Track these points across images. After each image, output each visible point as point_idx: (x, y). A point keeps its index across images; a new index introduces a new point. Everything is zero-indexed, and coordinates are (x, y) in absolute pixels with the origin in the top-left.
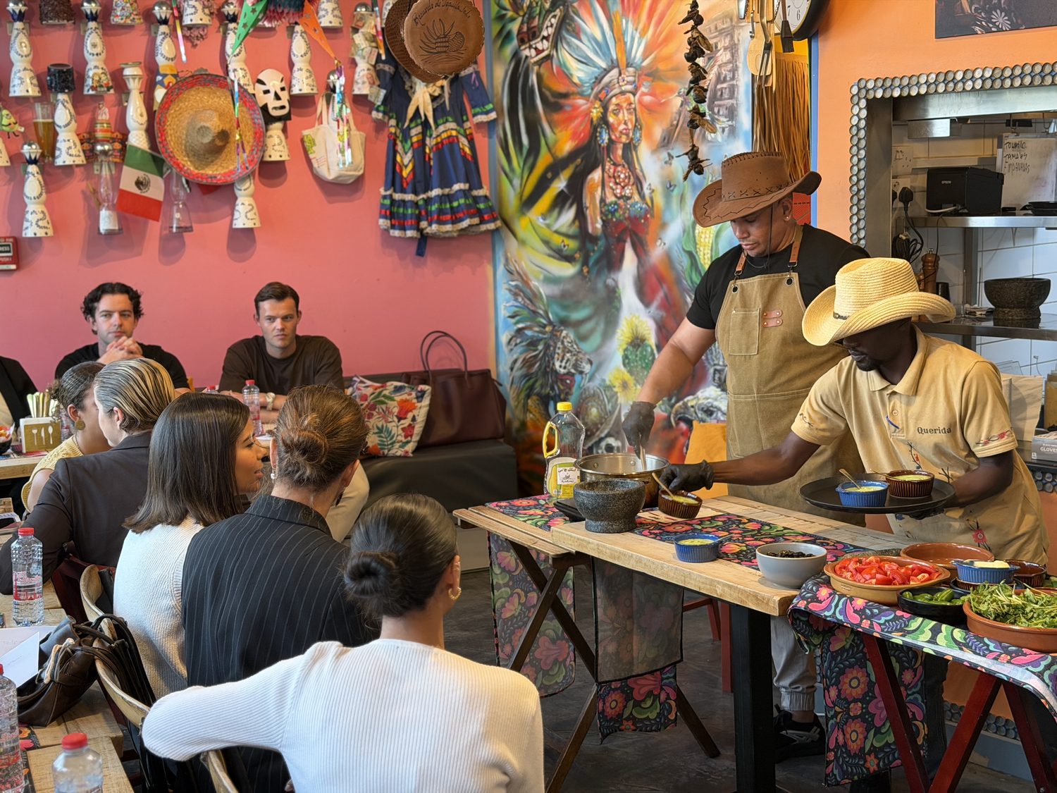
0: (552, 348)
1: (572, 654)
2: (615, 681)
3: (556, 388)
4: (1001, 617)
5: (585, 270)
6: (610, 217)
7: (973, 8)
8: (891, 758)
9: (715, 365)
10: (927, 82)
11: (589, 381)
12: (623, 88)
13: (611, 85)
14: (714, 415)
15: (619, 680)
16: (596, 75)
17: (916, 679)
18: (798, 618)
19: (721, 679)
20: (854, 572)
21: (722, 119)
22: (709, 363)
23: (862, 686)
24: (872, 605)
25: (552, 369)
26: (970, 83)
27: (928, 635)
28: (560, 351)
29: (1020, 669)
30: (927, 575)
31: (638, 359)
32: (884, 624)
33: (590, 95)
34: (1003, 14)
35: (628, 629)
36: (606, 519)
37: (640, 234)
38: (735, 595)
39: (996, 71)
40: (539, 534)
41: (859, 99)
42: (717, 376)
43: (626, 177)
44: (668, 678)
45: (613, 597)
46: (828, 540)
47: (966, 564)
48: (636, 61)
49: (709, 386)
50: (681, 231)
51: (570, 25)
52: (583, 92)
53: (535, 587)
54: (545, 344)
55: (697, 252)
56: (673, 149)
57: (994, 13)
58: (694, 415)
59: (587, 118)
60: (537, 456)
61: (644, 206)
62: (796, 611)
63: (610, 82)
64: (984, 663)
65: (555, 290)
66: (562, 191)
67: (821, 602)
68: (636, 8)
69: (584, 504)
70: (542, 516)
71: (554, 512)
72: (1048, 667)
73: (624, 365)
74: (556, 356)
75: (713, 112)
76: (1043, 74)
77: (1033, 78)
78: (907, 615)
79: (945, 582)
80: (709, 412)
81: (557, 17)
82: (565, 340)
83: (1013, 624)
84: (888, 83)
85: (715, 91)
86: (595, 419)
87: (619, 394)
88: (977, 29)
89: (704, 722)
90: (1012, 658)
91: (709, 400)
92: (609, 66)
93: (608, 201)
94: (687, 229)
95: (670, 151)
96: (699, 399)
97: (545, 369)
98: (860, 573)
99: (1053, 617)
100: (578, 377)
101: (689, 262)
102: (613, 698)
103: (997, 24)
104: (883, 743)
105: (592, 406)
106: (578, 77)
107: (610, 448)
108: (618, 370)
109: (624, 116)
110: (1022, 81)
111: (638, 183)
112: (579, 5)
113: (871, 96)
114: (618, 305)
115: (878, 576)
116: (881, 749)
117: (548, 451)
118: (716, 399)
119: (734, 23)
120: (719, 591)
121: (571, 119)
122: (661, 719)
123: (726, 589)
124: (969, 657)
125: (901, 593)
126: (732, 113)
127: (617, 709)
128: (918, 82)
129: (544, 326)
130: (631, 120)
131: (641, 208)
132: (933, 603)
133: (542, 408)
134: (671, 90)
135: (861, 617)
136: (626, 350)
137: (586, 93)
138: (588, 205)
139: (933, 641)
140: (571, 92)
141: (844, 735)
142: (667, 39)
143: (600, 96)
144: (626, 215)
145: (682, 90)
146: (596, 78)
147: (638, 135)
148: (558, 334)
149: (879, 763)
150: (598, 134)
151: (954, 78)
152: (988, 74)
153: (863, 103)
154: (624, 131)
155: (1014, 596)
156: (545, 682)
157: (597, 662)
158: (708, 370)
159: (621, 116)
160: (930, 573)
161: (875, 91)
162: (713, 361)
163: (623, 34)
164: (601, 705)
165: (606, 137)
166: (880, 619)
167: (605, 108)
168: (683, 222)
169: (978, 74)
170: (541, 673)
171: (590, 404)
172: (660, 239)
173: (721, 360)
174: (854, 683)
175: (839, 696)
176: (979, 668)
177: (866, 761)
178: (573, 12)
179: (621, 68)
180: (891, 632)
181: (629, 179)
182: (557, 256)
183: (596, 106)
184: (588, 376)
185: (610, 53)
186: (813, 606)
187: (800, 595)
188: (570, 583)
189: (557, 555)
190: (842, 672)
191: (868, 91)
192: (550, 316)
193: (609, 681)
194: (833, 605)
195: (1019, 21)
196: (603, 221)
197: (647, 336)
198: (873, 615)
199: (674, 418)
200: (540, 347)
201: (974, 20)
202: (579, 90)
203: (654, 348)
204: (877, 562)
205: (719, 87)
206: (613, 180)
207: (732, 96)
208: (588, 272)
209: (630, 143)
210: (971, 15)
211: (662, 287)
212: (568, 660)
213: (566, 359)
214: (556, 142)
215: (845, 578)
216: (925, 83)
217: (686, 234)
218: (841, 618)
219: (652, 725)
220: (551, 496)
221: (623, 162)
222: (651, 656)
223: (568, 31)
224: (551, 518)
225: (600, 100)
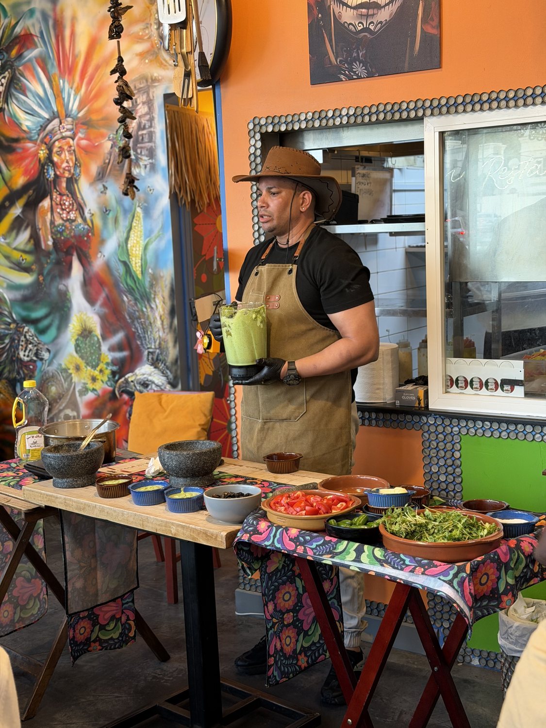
0: (16, 341)
1: (44, 589)
2: (83, 611)
3: (21, 372)
4: (410, 535)
5: (41, 278)
6: (59, 236)
7: (338, 60)
8: (317, 654)
9: (148, 348)
10: (306, 119)
11: (48, 366)
12: (64, 134)
13: (54, 132)
14: (150, 387)
15: (86, 610)
16: (41, 124)
17: (333, 587)
18: (242, 549)
19: (166, 594)
20: (287, 506)
21: (144, 158)
22: (144, 347)
23: (293, 598)
24: (304, 533)
25: (18, 358)
26: (338, 119)
27: (353, 555)
28: (23, 343)
29: (432, 579)
30: (344, 504)
31: (87, 346)
32: (316, 548)
33: (37, 140)
34: (361, 65)
35: (93, 567)
36: (71, 477)
37: (84, 249)
38: (188, 533)
39: (358, 110)
40: (11, 493)
41: (255, 133)
42: (150, 357)
43: (70, 204)
44: (127, 603)
45: (79, 541)
46: (256, 479)
47: (374, 492)
48: (73, 112)
49: (144, 365)
50: (117, 245)
51: (17, 84)
52: (31, 137)
53: (10, 536)
54: (11, 338)
55: (130, 262)
56: (106, 182)
57: (354, 64)
58: (134, 388)
59: (35, 158)
60: (8, 427)
61: (86, 227)
62: (241, 543)
63: (53, 129)
64: (402, 575)
65: (17, 295)
66: (19, 216)
67: (261, 534)
68: (71, 71)
69: (51, 465)
70: (14, 477)
71: (24, 473)
72: (456, 575)
73: (77, 352)
74: (20, 347)
75: (137, 153)
76: (393, 111)
77: (385, 114)
78: (335, 540)
79: (359, 508)
80: (145, 384)
81: (6, 78)
82: (27, 335)
83: (419, 540)
84: (276, 120)
85: (138, 136)
86: (54, 396)
87: (73, 375)
88: (342, 77)
89: (155, 632)
90: (425, 569)
91: (145, 376)
92: (51, 117)
93: (57, 223)
94: (121, 244)
95: (104, 184)
96: (137, 376)
97: (12, 358)
98: (292, 506)
99: (451, 532)
100: (39, 363)
101: (125, 270)
102: (82, 625)
103: (357, 72)
104: (311, 642)
105: (52, 385)
106: (27, 126)
107: (67, 417)
108: (72, 356)
109: (65, 156)
110: (377, 117)
111: (81, 209)
112: (24, 69)
113: (264, 131)
114: (69, 305)
115: (307, 508)
116: (309, 648)
117: (17, 422)
118: (150, 375)
119: (149, 84)
120: (173, 531)
121: (22, 159)
122: (122, 638)
123: (180, 529)
124: (388, 571)
125: (328, 521)
126: (151, 154)
127: (86, 634)
128: (299, 119)
129: (9, 324)
130: (71, 159)
131: (84, 229)
132: (354, 527)
133: (10, 389)
134: (103, 136)
135: (296, 544)
136: (77, 340)
137: (33, 139)
138: (40, 227)
139: (357, 559)
140: (21, 137)
141: (281, 641)
142: (97, 96)
143: (45, 140)
144: (72, 234)
145: (111, 136)
146: (41, 126)
147: (78, 171)
148: (21, 330)
149: (308, 660)
150: (45, 171)
151: (326, 116)
152: (351, 112)
153: (258, 136)
154: (67, 168)
155: (417, 516)
156: (22, 615)
157: (67, 597)
158: (144, 352)
159: (63, 156)
160: (346, 502)
161: (267, 127)
162: (147, 345)
163: (61, 91)
164: (71, 634)
165: (52, 173)
166: (312, 545)
167: (50, 149)
168: (118, 239)
169: (344, 112)
170: (19, 608)
171: (50, 384)
172: (100, 252)
173: (153, 344)
174: (287, 597)
175: (275, 609)
176: (398, 580)
177: (298, 660)
178: (19, 74)
179: (61, 118)
180: (322, 555)
181: (73, 205)
182: (17, 268)
183: (43, 148)
184: (47, 361)
185: (52, 107)
186: (255, 538)
187: (243, 528)
188: (41, 530)
189: (29, 510)
190: (277, 589)
191: (261, 127)
192: (14, 316)
193: (78, 612)
194: (272, 535)
195: (374, 70)
196: (53, 239)
197: (93, 328)
198: (306, 542)
199: (118, 391)
200: (7, 341)
201: (339, 70)
202: (28, 136)
203: (100, 337)
204: (303, 495)
205: (140, 133)
206: (60, 206)
207: (151, 140)
208: (43, 280)
209: (72, 178)
210: (337, 66)
211: (104, 290)
212: (42, 594)
213: (28, 349)
214: (11, 177)
215: (280, 511)
216: (305, 120)
217: (121, 248)
218: (279, 546)
219: (116, 643)
220: (21, 460)
221: (67, 192)
222: (113, 586)
223: (16, 89)
224: (22, 478)
225: (46, 144)
